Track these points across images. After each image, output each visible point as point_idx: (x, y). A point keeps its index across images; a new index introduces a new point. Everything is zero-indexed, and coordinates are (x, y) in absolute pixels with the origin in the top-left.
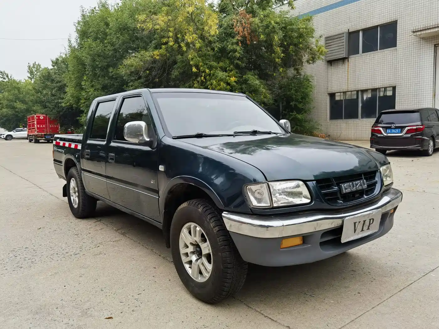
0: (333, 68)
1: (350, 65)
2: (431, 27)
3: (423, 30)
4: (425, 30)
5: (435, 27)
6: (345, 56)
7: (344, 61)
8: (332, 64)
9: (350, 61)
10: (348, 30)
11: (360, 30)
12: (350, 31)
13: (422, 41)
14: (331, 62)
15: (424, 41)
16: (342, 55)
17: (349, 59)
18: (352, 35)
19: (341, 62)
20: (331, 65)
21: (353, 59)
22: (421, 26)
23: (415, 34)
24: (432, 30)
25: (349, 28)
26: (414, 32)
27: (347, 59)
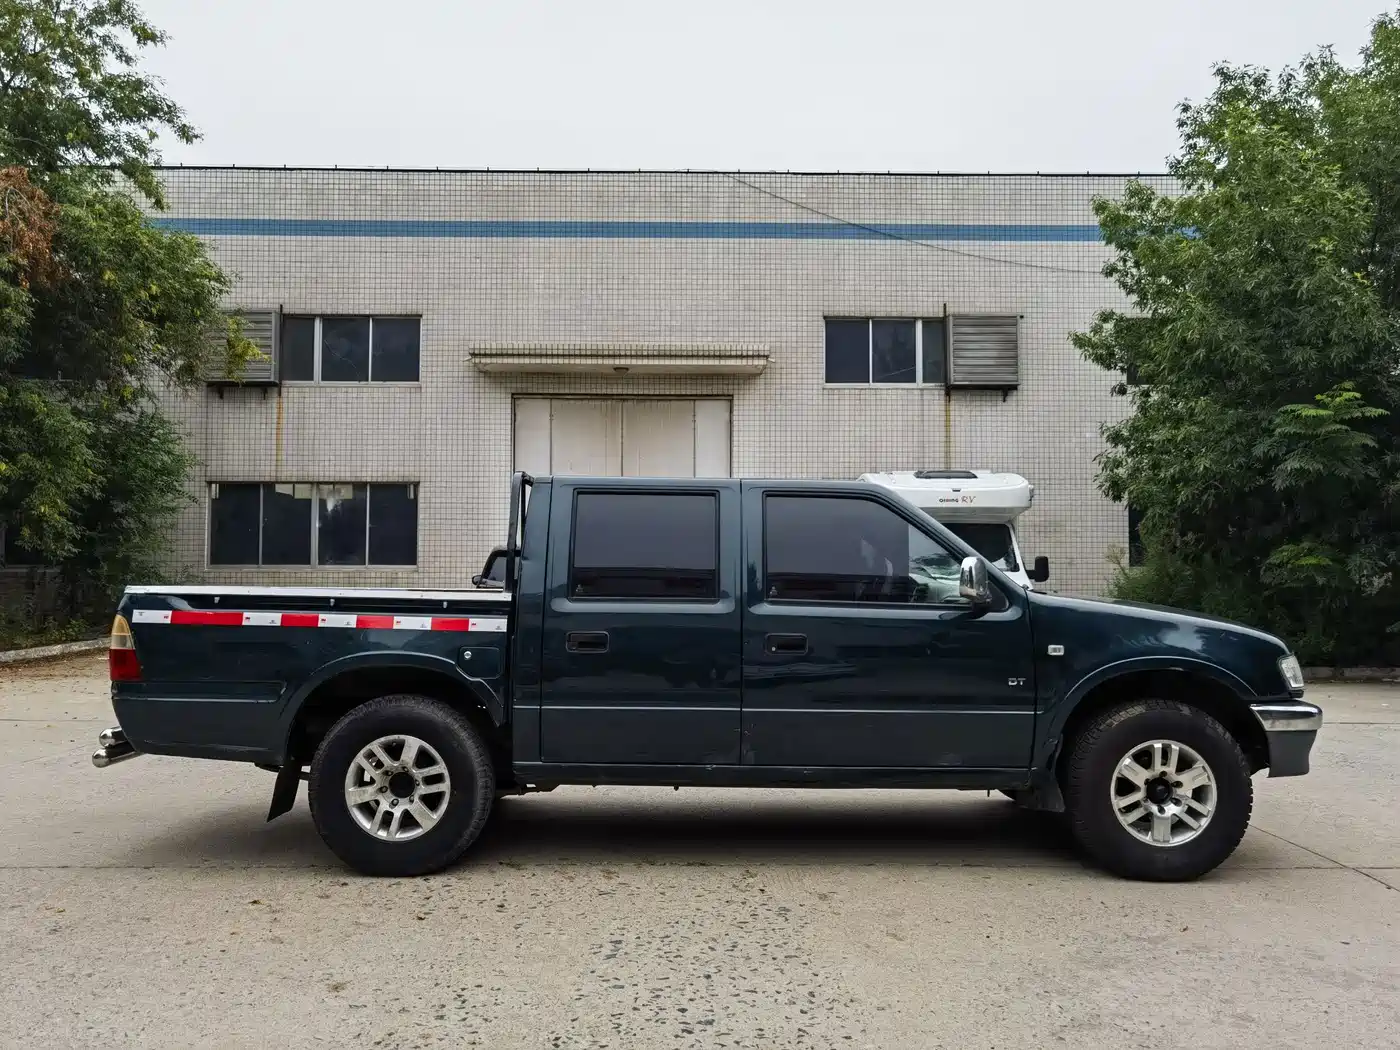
0: (226, 405)
1: (285, 405)
2: (515, 352)
3: (496, 355)
4: (502, 355)
5: (524, 355)
6: (272, 380)
7: (265, 392)
8: (225, 395)
9: (284, 394)
10: (278, 306)
11: (315, 316)
12: (285, 311)
13: (482, 379)
14: (220, 389)
15: (487, 380)
16: (266, 374)
17: (284, 390)
18: (293, 326)
19: (256, 393)
20: (221, 397)
21: (293, 390)
22: (493, 345)
23: (477, 360)
24: (510, 361)
25: (281, 301)
26: (474, 355)
27: (276, 389)
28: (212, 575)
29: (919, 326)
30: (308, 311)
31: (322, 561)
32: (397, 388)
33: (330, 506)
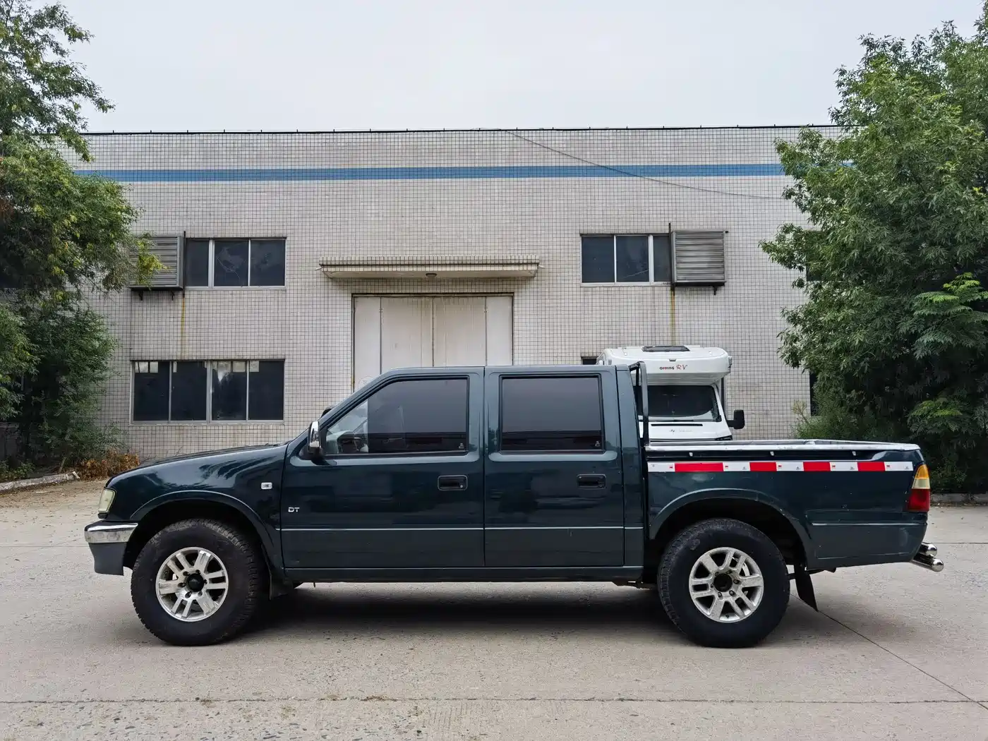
0: (145, 304)
1: (187, 304)
2: (353, 263)
3: (339, 265)
4: (343, 265)
5: (359, 265)
6: (177, 285)
7: (173, 295)
8: (144, 297)
9: (187, 296)
10: (182, 232)
11: (209, 239)
12: (188, 236)
13: (330, 283)
14: (140, 293)
15: (334, 284)
16: (173, 282)
17: (187, 293)
18: (193, 247)
19: (166, 296)
20: (142, 299)
21: (193, 293)
22: (336, 258)
23: (325, 269)
24: (349, 269)
25: (185, 229)
26: (323, 266)
27: (181, 293)
28: (134, 428)
29: (651, 240)
30: (205, 236)
31: (214, 418)
32: (268, 291)
33: (220, 378)
